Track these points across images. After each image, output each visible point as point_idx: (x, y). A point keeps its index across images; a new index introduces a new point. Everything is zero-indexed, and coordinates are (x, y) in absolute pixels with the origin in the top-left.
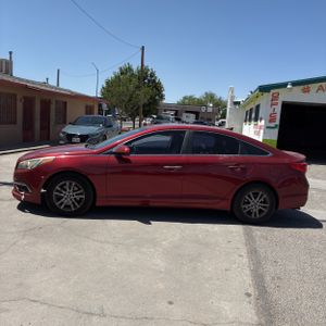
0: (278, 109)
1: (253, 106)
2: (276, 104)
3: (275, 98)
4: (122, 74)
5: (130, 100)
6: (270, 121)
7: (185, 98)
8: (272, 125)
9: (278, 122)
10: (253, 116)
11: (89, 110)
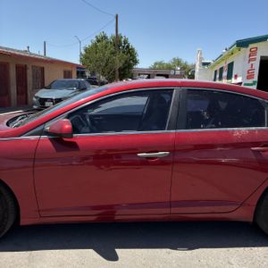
0: (257, 65)
1: (224, 64)
2: (255, 59)
3: (253, 53)
4: (98, 41)
5: (106, 65)
6: (248, 78)
7: (156, 64)
8: (250, 81)
9: (256, 79)
10: (225, 74)
11: (67, 74)
